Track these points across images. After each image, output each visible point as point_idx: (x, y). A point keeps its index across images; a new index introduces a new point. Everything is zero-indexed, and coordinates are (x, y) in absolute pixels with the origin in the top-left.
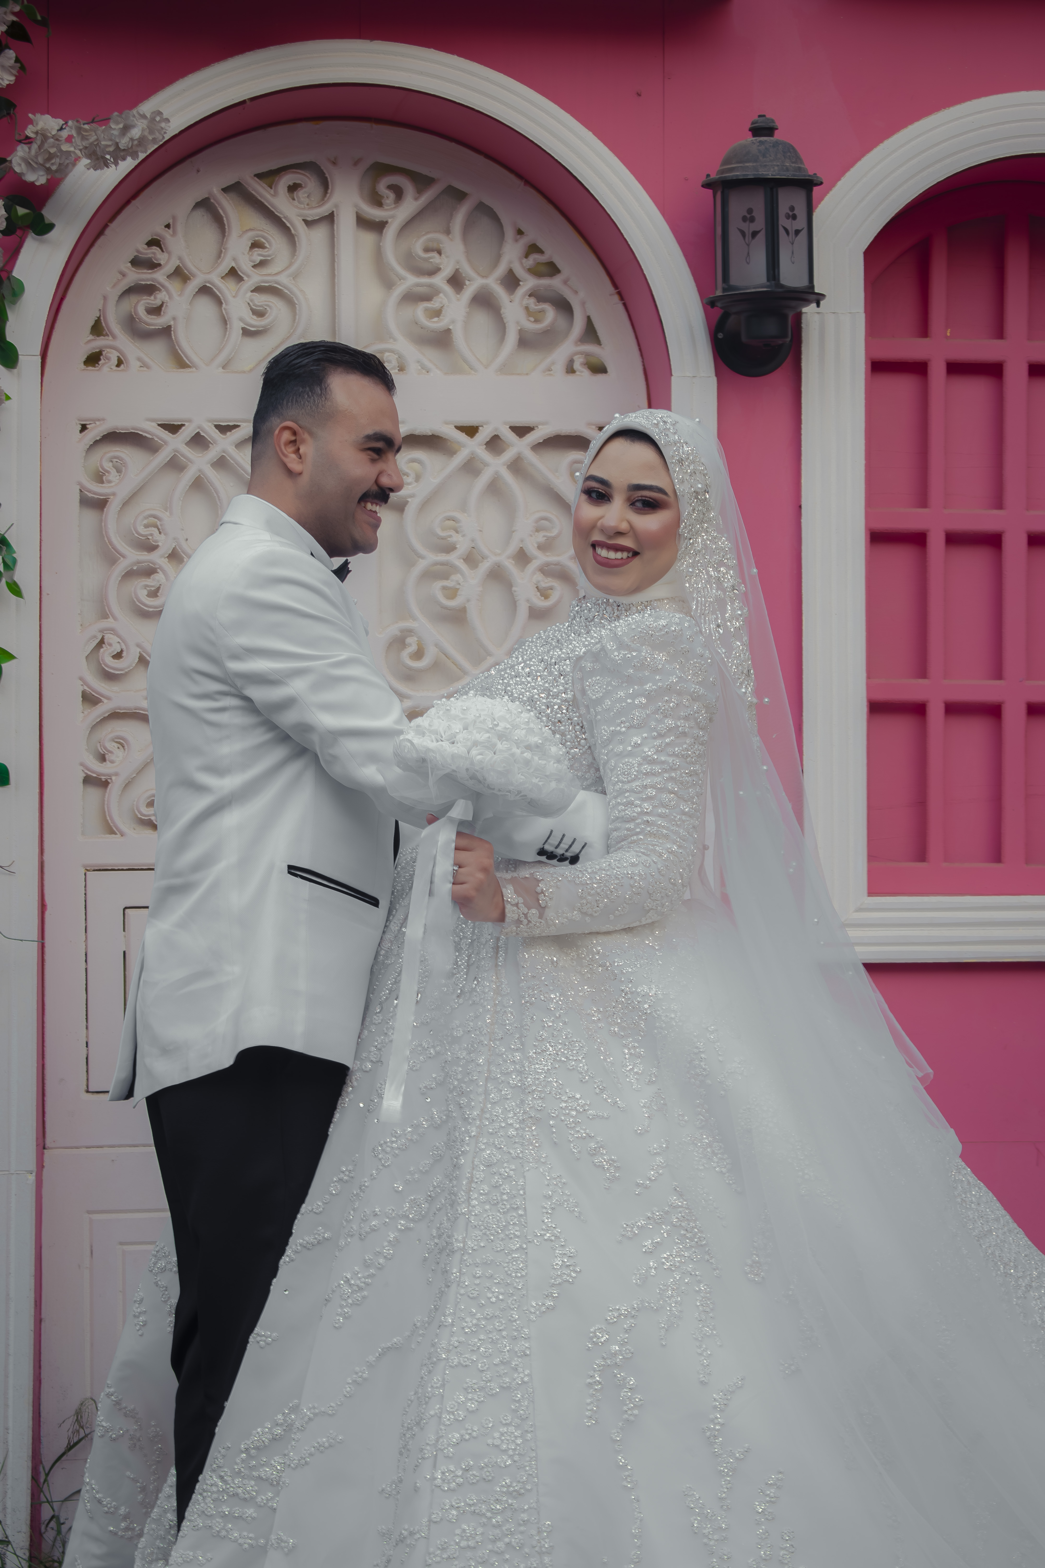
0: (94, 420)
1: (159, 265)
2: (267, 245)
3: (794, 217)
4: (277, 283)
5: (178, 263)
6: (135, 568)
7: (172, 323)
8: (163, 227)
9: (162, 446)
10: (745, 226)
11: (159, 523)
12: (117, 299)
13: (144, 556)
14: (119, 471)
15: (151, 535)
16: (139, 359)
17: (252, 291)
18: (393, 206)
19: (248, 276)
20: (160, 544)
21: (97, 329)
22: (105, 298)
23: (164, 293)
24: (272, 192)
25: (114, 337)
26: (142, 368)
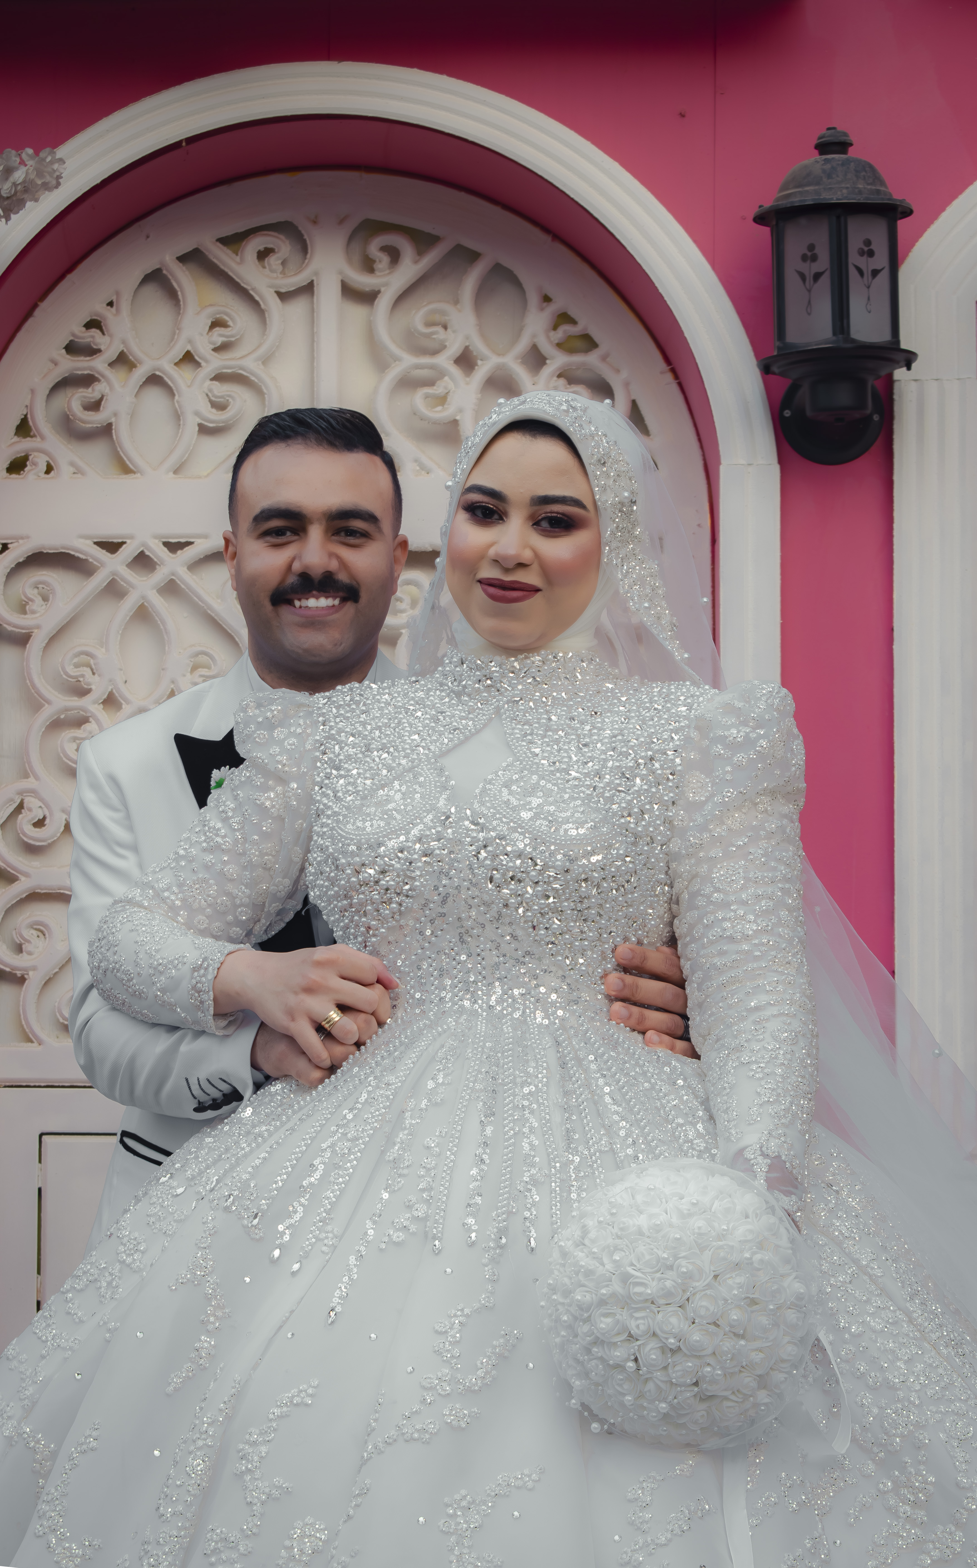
0: (17, 538)
1: (99, 351)
2: (230, 323)
3: (871, 254)
4: (241, 369)
5: (121, 347)
6: (62, 717)
7: (113, 420)
8: (105, 305)
9: (98, 568)
10: (805, 267)
11: (92, 662)
12: (47, 392)
13: (75, 702)
14: (45, 599)
15: (83, 676)
16: (72, 464)
17: (212, 379)
18: (388, 271)
19: (207, 361)
20: (93, 687)
21: (24, 428)
22: (33, 391)
23: (105, 384)
24: (238, 259)
25: (43, 438)
26: (76, 475)
